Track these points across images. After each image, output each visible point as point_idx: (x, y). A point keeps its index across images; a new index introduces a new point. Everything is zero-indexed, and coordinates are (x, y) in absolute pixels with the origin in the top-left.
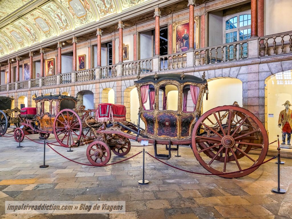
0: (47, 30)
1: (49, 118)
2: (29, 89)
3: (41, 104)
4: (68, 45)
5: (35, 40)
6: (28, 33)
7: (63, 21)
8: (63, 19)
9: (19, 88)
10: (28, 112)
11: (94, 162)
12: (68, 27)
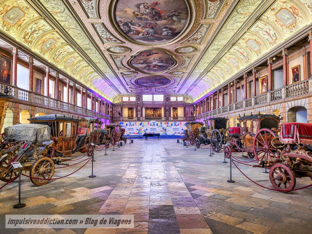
0: (258, 49)
1: (250, 137)
2: (243, 109)
3: (244, 123)
4: (280, 59)
5: (248, 62)
6: (242, 56)
7: (272, 36)
8: (271, 34)
9: (237, 108)
10: (234, 131)
11: (277, 186)
12: (277, 41)
